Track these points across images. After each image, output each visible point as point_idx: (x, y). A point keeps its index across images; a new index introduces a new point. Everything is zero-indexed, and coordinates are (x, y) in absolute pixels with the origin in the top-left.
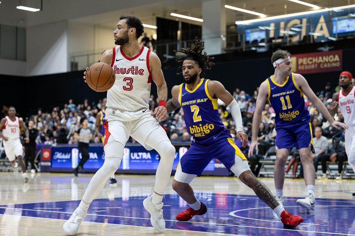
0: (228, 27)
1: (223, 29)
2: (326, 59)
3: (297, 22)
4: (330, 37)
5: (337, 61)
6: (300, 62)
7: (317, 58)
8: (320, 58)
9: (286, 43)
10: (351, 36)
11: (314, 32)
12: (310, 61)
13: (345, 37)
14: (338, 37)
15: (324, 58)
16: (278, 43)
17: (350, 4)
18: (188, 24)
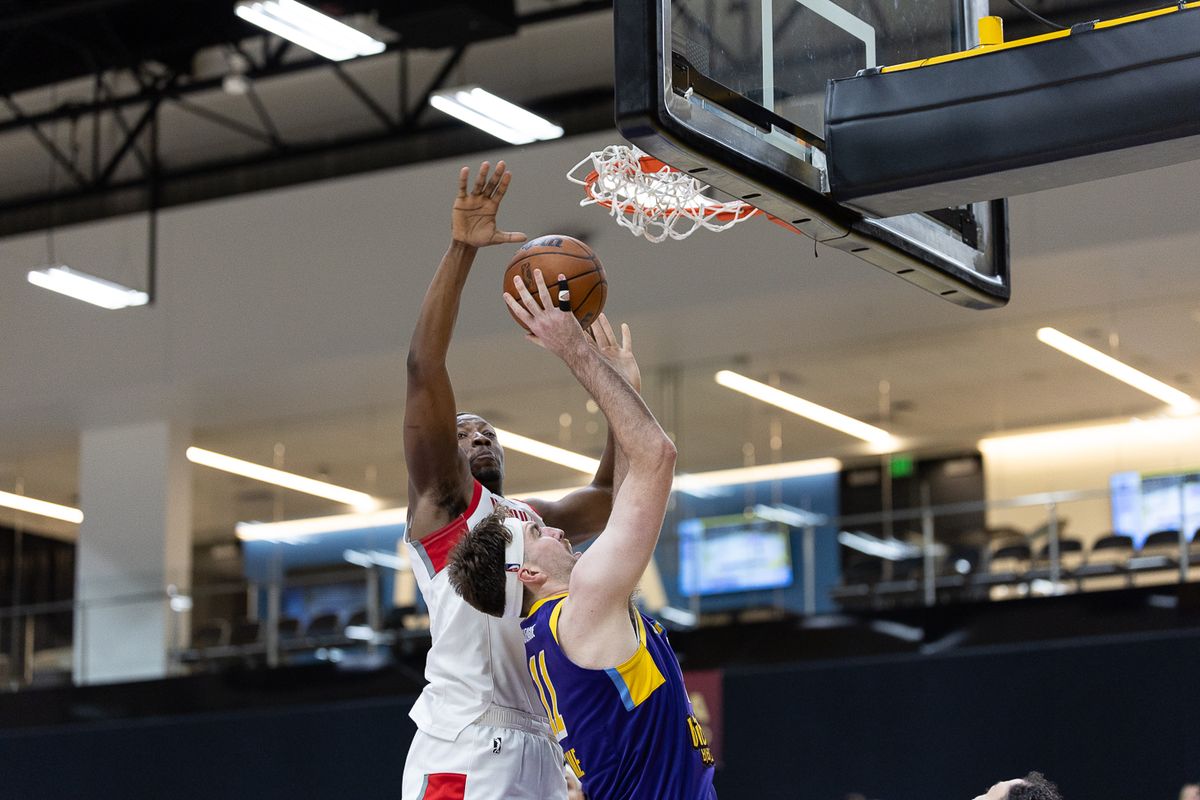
0: (201, 550)
1: (178, 559)
4: (670, 608)
13: (735, 613)
14: (703, 613)
17: (758, 464)
18: (9, 531)
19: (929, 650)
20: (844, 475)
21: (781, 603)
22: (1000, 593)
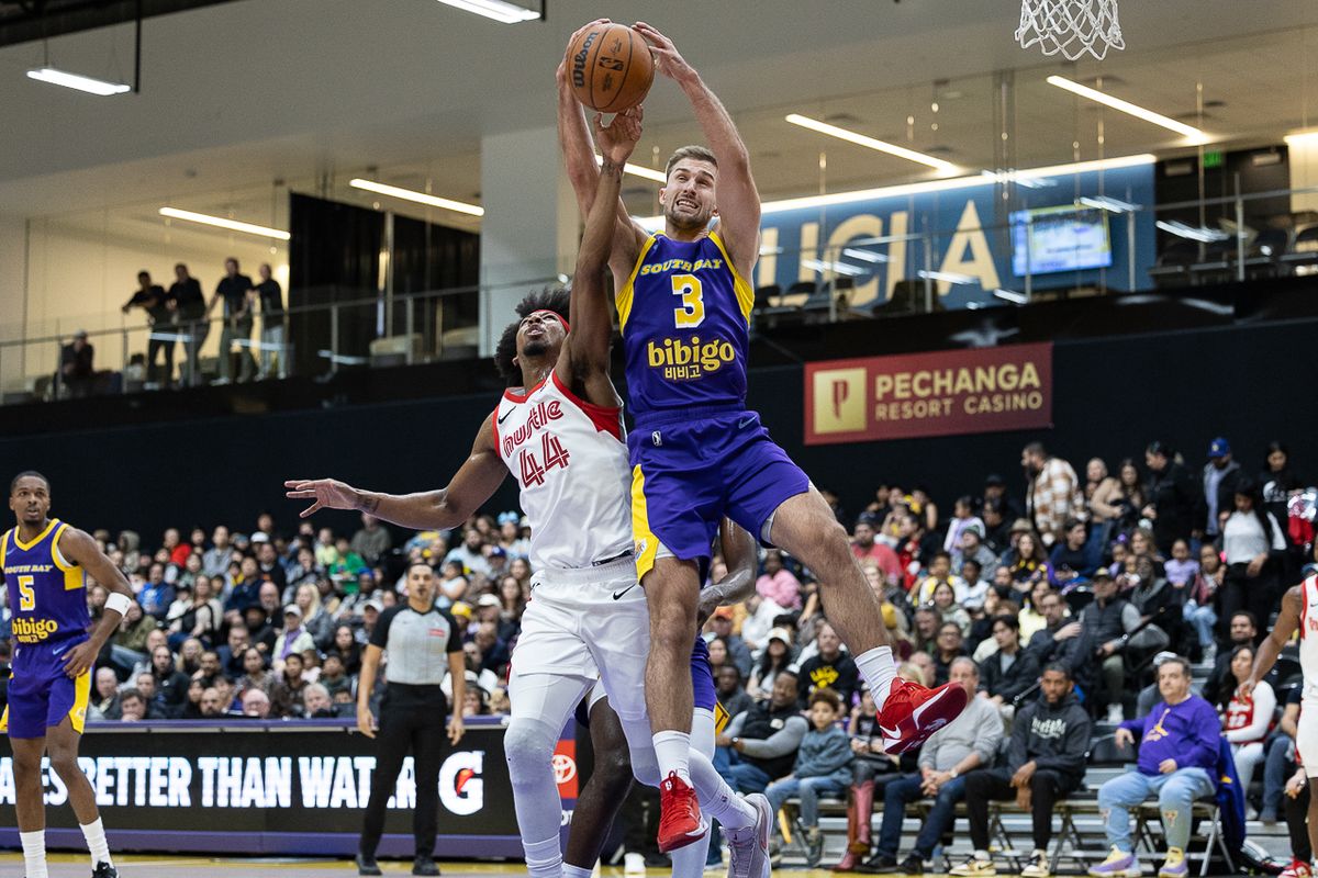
1: (569, 248)
2: (986, 378)
3: (872, 224)
4: (1003, 288)
5: (1030, 388)
6: (880, 391)
7: (949, 374)
8: (964, 373)
9: (826, 310)
10: (1084, 286)
11: (937, 268)
12: (924, 384)
13: (1065, 290)
14: (1034, 292)
15: (980, 373)
16: (792, 309)
17: (1083, 160)
18: (421, 224)
19: (1240, 323)
20: (1160, 167)
21: (1103, 281)
22: (1301, 270)
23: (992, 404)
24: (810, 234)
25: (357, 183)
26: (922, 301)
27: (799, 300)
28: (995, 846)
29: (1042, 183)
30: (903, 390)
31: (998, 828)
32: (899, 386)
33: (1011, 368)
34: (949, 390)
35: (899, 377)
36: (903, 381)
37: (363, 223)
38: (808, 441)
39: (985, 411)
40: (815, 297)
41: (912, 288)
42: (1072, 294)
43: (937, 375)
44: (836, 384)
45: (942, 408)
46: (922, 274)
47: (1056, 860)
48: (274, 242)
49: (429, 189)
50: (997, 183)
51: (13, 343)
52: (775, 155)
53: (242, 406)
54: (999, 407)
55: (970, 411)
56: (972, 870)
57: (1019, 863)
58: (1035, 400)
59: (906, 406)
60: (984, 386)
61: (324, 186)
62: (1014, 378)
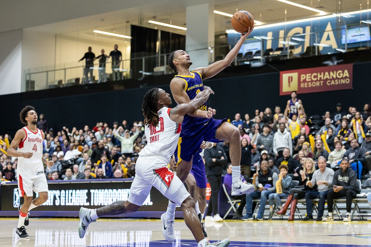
0: (217, 36)
1: (211, 39)
2: (333, 75)
3: (300, 30)
5: (346, 77)
6: (302, 79)
7: (322, 74)
8: (327, 73)
9: (286, 56)
10: (363, 47)
11: (319, 42)
12: (315, 77)
13: (357, 48)
14: (348, 49)
15: (331, 73)
16: (276, 56)
17: (363, 9)
18: (169, 33)
21: (368, 45)
23: (335, 82)
24: (282, 33)
25: (150, 22)
26: (314, 52)
27: (279, 53)
28: (335, 212)
29: (351, 16)
30: (309, 79)
31: (336, 207)
32: (308, 77)
33: (341, 71)
34: (322, 78)
35: (308, 75)
36: (309, 76)
37: (152, 33)
38: (281, 94)
39: (333, 84)
40: (283, 52)
41: (312, 48)
42: (359, 49)
43: (319, 74)
44: (289, 77)
45: (320, 84)
46: (315, 44)
47: (353, 216)
48: (126, 39)
49: (171, 23)
50: (337, 17)
51: (52, 71)
52: (272, 10)
53: (116, 88)
54: (337, 83)
55: (329, 84)
56: (328, 219)
57: (342, 217)
58: (347, 81)
59: (310, 83)
60: (333, 77)
61: (141, 23)
62: (341, 75)
